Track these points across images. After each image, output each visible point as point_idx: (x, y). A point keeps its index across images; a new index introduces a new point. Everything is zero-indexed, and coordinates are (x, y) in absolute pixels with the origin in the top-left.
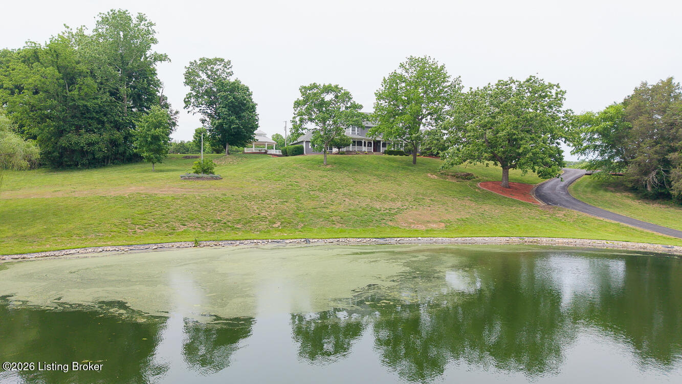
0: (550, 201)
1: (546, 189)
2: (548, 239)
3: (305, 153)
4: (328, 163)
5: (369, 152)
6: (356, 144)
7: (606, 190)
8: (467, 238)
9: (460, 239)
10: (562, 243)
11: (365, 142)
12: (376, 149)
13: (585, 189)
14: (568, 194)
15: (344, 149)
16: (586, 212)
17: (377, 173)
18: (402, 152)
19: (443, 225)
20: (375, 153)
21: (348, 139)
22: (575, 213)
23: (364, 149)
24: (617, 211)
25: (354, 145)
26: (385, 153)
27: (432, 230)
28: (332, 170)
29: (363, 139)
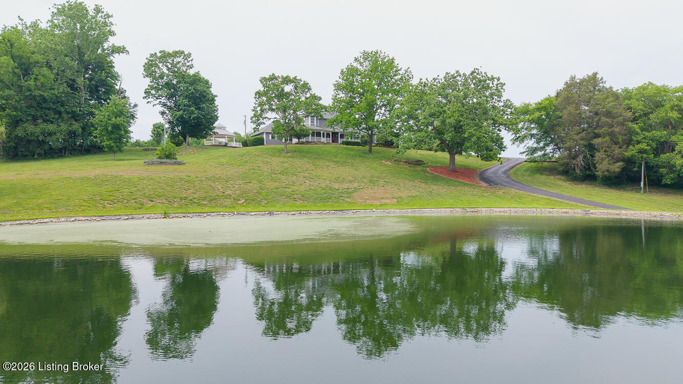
0: (492, 182)
1: (489, 174)
2: (487, 209)
3: (265, 143)
4: (288, 151)
5: (328, 143)
6: (315, 135)
7: (542, 174)
8: (416, 210)
9: (410, 210)
10: (500, 212)
11: (323, 134)
12: (335, 140)
13: (524, 173)
14: (508, 176)
15: (304, 140)
16: (524, 190)
17: (335, 159)
18: (359, 143)
19: (395, 200)
20: (333, 144)
21: (307, 130)
22: (513, 191)
23: (323, 140)
24: (549, 190)
25: (313, 135)
26: (343, 143)
27: (386, 204)
28: (293, 157)
29: (321, 130)
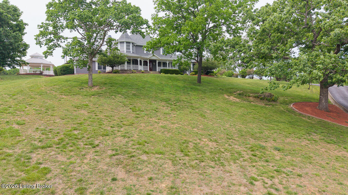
3: (75, 72)
4: (95, 84)
5: (146, 72)
6: (132, 63)
12: (153, 68)
15: (119, 68)
20: (152, 72)
21: (122, 57)
23: (141, 68)
25: (129, 63)
26: (161, 71)
28: (99, 94)
29: (138, 57)
